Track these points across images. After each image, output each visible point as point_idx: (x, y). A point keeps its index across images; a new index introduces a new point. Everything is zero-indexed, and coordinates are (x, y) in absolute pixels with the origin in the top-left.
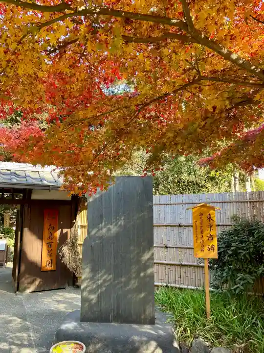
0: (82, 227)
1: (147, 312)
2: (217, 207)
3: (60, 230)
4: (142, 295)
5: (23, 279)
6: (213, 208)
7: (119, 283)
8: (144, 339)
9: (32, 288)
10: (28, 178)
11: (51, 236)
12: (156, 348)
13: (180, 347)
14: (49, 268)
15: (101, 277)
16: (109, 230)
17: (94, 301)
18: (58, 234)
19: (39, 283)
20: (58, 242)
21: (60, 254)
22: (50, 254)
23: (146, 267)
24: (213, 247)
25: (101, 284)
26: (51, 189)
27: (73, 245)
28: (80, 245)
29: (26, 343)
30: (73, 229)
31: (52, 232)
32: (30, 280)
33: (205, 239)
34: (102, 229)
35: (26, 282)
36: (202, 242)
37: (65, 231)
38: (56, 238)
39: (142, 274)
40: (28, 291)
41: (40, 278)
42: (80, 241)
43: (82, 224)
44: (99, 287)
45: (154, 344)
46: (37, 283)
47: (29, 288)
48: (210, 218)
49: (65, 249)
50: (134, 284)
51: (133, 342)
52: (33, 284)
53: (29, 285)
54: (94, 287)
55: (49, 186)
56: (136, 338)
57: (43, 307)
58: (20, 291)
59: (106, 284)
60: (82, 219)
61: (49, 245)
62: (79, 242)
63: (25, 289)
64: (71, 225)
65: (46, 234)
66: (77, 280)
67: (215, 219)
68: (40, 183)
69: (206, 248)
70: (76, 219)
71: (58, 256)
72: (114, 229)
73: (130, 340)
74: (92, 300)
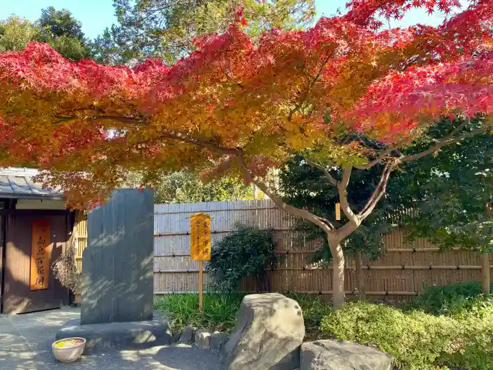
0: (80, 239)
1: (145, 311)
2: (212, 215)
3: (53, 244)
4: (141, 296)
5: (8, 300)
6: (208, 217)
7: (118, 288)
8: (140, 330)
9: (19, 310)
10: (14, 186)
11: (42, 251)
12: (151, 336)
13: (173, 335)
14: (40, 286)
15: (102, 283)
16: (110, 240)
17: (94, 305)
18: (50, 248)
19: (28, 304)
20: (50, 257)
21: (54, 270)
22: (40, 271)
23: (145, 271)
24: (207, 251)
25: (102, 290)
26: (43, 198)
27: (70, 260)
28: (77, 259)
29: (23, 349)
30: (68, 242)
31: (42, 247)
32: (16, 301)
33: (201, 244)
34: (102, 239)
35: (11, 302)
36: (198, 246)
37: (58, 244)
38: (47, 253)
39: (141, 278)
40: (14, 313)
41: (29, 298)
42: (78, 255)
43: (80, 236)
44: (99, 292)
45: (149, 332)
46: (25, 304)
47: (15, 309)
48: (205, 225)
49: (60, 266)
50: (133, 287)
51: (131, 333)
52: (20, 306)
53: (15, 307)
54: (94, 292)
55: (41, 195)
56: (133, 330)
57: (35, 324)
58: (5, 313)
59: (107, 289)
60: (80, 231)
61: (39, 261)
62: (76, 256)
63: (11, 310)
64: (66, 238)
65: (35, 248)
66: (74, 297)
67: (210, 226)
68: (30, 192)
69: (201, 252)
70: (72, 230)
71: (51, 271)
72: (115, 239)
73: (128, 332)
74: (93, 304)
